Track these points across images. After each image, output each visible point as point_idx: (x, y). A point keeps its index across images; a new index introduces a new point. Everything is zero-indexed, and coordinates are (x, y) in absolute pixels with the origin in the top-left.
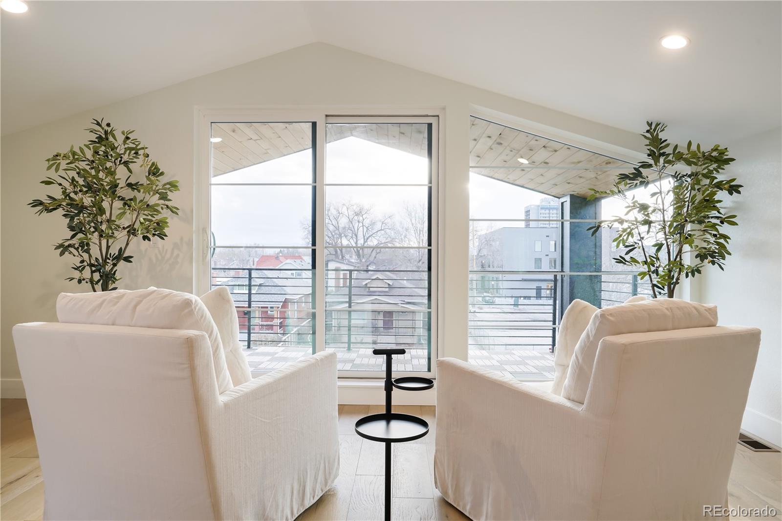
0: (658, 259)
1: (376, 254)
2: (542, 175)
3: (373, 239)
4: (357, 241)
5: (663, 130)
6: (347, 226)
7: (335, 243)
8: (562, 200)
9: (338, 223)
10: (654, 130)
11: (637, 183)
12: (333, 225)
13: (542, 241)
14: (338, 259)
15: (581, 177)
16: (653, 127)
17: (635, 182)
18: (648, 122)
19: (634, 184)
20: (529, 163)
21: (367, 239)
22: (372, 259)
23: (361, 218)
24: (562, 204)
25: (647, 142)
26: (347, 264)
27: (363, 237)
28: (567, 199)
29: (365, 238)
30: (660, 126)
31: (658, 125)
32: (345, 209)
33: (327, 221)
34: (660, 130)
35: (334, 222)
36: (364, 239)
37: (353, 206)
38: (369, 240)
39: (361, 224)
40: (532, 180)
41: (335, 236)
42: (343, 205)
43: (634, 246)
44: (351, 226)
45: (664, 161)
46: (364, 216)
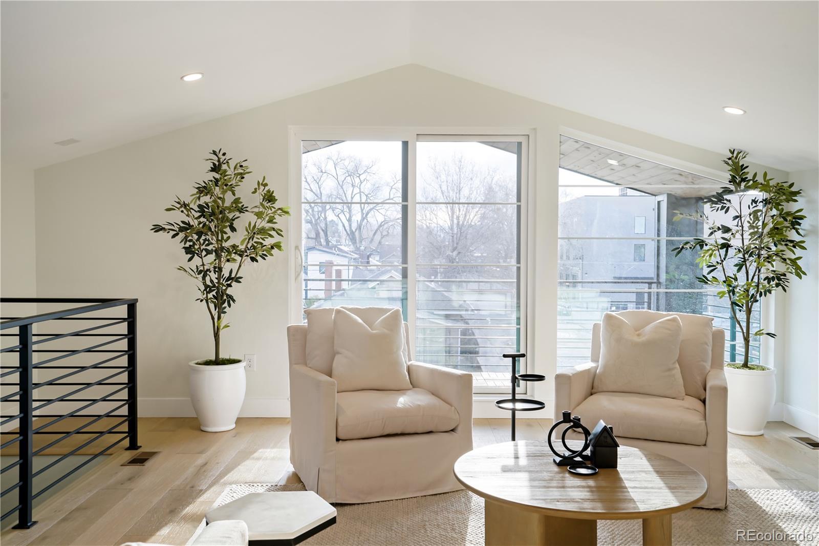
0: (736, 279)
1: (382, 238)
2: (634, 175)
3: (377, 214)
4: (350, 217)
5: (745, 157)
6: (335, 193)
7: (316, 220)
8: (659, 198)
9: (320, 188)
10: (736, 158)
11: (719, 208)
12: (312, 191)
13: (645, 217)
14: (321, 245)
15: (676, 181)
16: (735, 155)
17: (717, 206)
18: (730, 150)
19: (716, 208)
20: (619, 165)
21: (367, 215)
22: (374, 246)
23: (357, 180)
24: (659, 203)
25: (730, 168)
26: (338, 255)
27: (360, 211)
28: (663, 198)
29: (364, 212)
30: (741, 154)
31: (739, 153)
32: (330, 167)
33: (304, 184)
34: (741, 158)
35: (314, 187)
36: (363, 214)
37: (344, 160)
38: (369, 215)
39: (356, 190)
40: (623, 178)
41: (316, 209)
42: (328, 158)
43: (715, 266)
44: (341, 191)
45: (744, 187)
46: (362, 177)
